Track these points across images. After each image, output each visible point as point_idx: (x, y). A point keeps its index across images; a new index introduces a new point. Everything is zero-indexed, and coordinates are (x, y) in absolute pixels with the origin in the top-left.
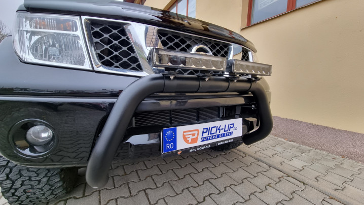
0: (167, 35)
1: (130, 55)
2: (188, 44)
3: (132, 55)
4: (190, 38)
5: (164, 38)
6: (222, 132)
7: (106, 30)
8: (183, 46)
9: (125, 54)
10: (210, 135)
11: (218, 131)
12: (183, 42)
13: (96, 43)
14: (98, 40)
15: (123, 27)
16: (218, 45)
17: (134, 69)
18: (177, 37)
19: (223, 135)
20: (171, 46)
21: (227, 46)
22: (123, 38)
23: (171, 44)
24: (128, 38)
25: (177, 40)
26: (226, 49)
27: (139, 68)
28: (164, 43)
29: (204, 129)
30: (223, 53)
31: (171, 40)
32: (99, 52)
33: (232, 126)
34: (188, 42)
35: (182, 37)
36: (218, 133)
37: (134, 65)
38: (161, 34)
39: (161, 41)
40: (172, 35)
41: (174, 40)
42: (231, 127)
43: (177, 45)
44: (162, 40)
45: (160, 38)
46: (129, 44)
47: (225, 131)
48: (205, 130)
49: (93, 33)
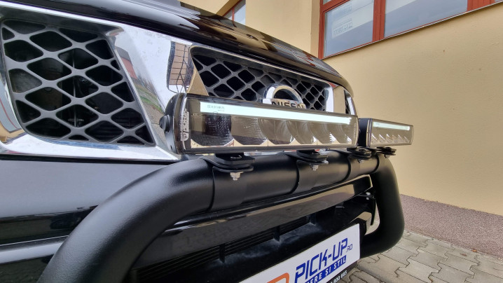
0: (213, 61)
1: (121, 104)
2: (258, 83)
3: (126, 105)
4: (259, 71)
5: (206, 68)
6: (330, 262)
7: (51, 41)
8: (248, 86)
9: (104, 103)
10: (309, 278)
11: (323, 263)
12: (247, 77)
13: (15, 73)
14: (23, 66)
15: (103, 36)
16: (308, 85)
17: (130, 141)
18: (235, 68)
19: (332, 268)
20: (223, 86)
21: (321, 87)
22: (102, 62)
23: (222, 81)
24: (115, 63)
25: (234, 74)
26: (320, 94)
27: (145, 137)
28: (207, 79)
29: (298, 268)
30: (316, 99)
31: (224, 73)
32: (21, 97)
33: (344, 244)
34: (257, 79)
35: (244, 68)
36: (323, 268)
37: (130, 132)
38: (199, 58)
39: (201, 75)
40: (225, 63)
41: (228, 73)
42: (343, 248)
43: (236, 84)
44: (202, 71)
45: (199, 68)
46: (119, 77)
47: (334, 259)
48: (300, 271)
49: (6, 45)
